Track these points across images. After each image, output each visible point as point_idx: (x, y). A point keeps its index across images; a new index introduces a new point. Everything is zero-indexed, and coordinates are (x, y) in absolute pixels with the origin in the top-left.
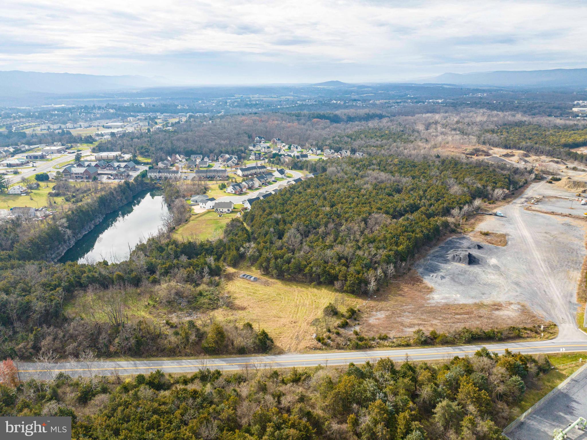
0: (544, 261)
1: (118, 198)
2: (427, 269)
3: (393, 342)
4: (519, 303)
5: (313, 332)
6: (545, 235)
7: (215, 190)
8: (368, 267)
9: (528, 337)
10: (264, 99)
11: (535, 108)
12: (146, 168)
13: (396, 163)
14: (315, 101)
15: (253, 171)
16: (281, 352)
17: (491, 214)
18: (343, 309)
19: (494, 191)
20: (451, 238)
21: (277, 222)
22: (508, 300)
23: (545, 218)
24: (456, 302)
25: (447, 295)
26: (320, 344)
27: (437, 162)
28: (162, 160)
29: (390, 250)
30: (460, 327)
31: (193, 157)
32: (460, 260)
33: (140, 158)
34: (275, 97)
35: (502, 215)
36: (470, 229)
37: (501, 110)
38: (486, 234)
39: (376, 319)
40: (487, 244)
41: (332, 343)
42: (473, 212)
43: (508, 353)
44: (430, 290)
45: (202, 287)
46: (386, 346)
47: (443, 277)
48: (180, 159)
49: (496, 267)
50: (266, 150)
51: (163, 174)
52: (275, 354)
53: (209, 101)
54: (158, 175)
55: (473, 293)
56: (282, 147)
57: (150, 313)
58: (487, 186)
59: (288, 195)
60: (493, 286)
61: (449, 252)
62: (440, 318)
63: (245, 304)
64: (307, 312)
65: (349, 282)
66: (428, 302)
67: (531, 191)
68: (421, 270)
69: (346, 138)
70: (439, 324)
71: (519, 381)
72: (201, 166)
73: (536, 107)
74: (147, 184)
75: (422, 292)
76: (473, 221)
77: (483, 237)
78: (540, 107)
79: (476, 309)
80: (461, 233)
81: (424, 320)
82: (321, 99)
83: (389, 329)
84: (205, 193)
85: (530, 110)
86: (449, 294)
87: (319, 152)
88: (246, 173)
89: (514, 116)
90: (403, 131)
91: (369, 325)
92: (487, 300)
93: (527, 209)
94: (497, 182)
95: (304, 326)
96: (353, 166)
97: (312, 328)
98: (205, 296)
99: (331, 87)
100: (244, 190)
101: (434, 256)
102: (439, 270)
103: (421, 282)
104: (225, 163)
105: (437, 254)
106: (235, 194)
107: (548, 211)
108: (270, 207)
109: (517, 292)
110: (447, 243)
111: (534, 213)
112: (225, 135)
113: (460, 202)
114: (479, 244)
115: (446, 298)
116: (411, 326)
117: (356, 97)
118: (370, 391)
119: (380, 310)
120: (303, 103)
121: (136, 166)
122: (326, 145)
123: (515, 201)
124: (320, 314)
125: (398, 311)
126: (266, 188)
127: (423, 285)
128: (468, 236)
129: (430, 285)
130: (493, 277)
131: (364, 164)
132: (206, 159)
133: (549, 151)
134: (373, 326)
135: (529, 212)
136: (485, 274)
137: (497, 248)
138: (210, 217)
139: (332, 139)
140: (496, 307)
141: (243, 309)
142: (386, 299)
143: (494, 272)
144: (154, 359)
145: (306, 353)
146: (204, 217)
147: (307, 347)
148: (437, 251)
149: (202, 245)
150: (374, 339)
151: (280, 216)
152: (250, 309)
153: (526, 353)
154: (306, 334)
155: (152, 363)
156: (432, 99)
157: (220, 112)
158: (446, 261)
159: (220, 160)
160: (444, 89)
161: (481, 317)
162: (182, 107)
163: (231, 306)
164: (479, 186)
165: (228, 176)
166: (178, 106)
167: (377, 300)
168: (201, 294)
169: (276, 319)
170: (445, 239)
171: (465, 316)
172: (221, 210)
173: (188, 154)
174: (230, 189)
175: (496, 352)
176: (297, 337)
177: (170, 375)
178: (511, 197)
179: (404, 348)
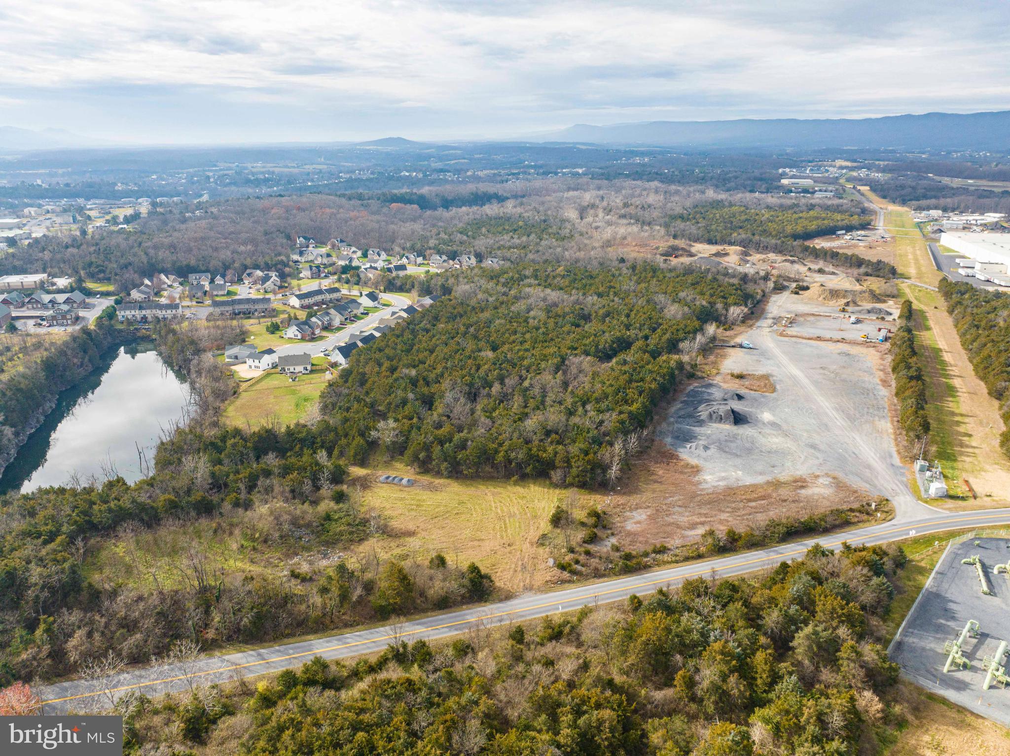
0: (837, 410)
1: (75, 360)
2: (677, 438)
3: (676, 555)
4: (827, 475)
5: (546, 556)
6: (822, 371)
7: (261, 335)
8: (598, 442)
9: (859, 522)
10: (277, 170)
11: (729, 180)
12: (109, 302)
13: (562, 273)
14: (372, 173)
15: (319, 298)
16: (509, 596)
17: (733, 347)
18: (579, 514)
19: (727, 310)
20: (691, 387)
21: (414, 382)
22: (810, 472)
23: (811, 346)
24: (741, 484)
25: (723, 474)
26: (566, 575)
27: (624, 269)
28: (136, 286)
29: (621, 413)
30: (762, 520)
31: (192, 277)
32: (721, 419)
33: (90, 285)
34: (294, 167)
35: (751, 346)
36: (715, 371)
37: (680, 182)
38: (741, 377)
39: (636, 523)
40: (747, 391)
41: (584, 569)
42: (707, 344)
43: (847, 547)
44: (696, 470)
45: (326, 505)
46: (669, 562)
47: (706, 448)
48: (169, 283)
49: (773, 425)
50: (325, 261)
51: (148, 311)
52: (501, 601)
53: (171, 176)
54: (138, 314)
55: (759, 467)
56: (350, 253)
57: (252, 561)
58: (715, 304)
59: (408, 335)
60: (782, 454)
61: (700, 409)
62: (728, 510)
63: (411, 527)
64: (523, 526)
65: (575, 469)
66: (701, 487)
67: (775, 307)
68: (669, 440)
69: (459, 235)
70: (730, 519)
71: (884, 584)
72: (215, 293)
73: (730, 178)
74: (120, 331)
75: (686, 473)
76: (712, 358)
77: (737, 381)
78: (736, 178)
79: (773, 490)
80: (703, 378)
81: (706, 515)
82: (379, 169)
83: (662, 535)
84: (244, 341)
85: (722, 182)
86: (725, 471)
87: (420, 260)
88: (307, 301)
89: (703, 192)
90: (545, 221)
91: (629, 534)
92: (784, 476)
93: (781, 335)
94: (727, 296)
95: (528, 549)
96: (495, 281)
97: (541, 550)
98: (336, 520)
99: (389, 149)
100: (317, 331)
101: (680, 417)
102: (695, 437)
103: (678, 458)
104: (259, 286)
105: (682, 413)
106: (303, 339)
107: (811, 336)
108: (389, 358)
109: (818, 458)
110: (688, 395)
111: (794, 339)
112: (244, 236)
113: (687, 330)
114: (738, 392)
115: (724, 479)
116: (693, 526)
117: (439, 165)
118: (697, 631)
119: (637, 509)
120: (351, 177)
121: (87, 300)
122: (430, 248)
123: (758, 324)
124: (545, 526)
125: (664, 507)
126: (353, 325)
127: (682, 463)
128: (715, 382)
129: (693, 461)
130: (775, 440)
131: (512, 278)
132: (219, 280)
133: (776, 245)
134: (635, 534)
135: (786, 339)
136: (764, 436)
137: (764, 397)
138: (276, 382)
139: (434, 237)
140: (800, 484)
141: (411, 534)
142: (635, 491)
143: (775, 432)
144: (291, 640)
145: (550, 591)
146: (263, 383)
147: (547, 582)
148: (680, 409)
149: (290, 433)
150: (646, 554)
151: (413, 372)
152: (423, 533)
153: (873, 544)
154: (536, 561)
155: (291, 649)
156: (566, 167)
157: (201, 196)
158: (701, 423)
159: (246, 282)
160: (580, 150)
161: (785, 501)
162: (124, 187)
163: (387, 532)
164: (704, 303)
165: (274, 310)
166: (115, 184)
167: (624, 494)
168: (328, 518)
169: (476, 543)
170: (685, 389)
171: (763, 502)
172: (292, 370)
173: (183, 272)
174: (292, 331)
175: (831, 548)
176: (524, 567)
177: (338, 663)
178: (750, 319)
179: (695, 562)
